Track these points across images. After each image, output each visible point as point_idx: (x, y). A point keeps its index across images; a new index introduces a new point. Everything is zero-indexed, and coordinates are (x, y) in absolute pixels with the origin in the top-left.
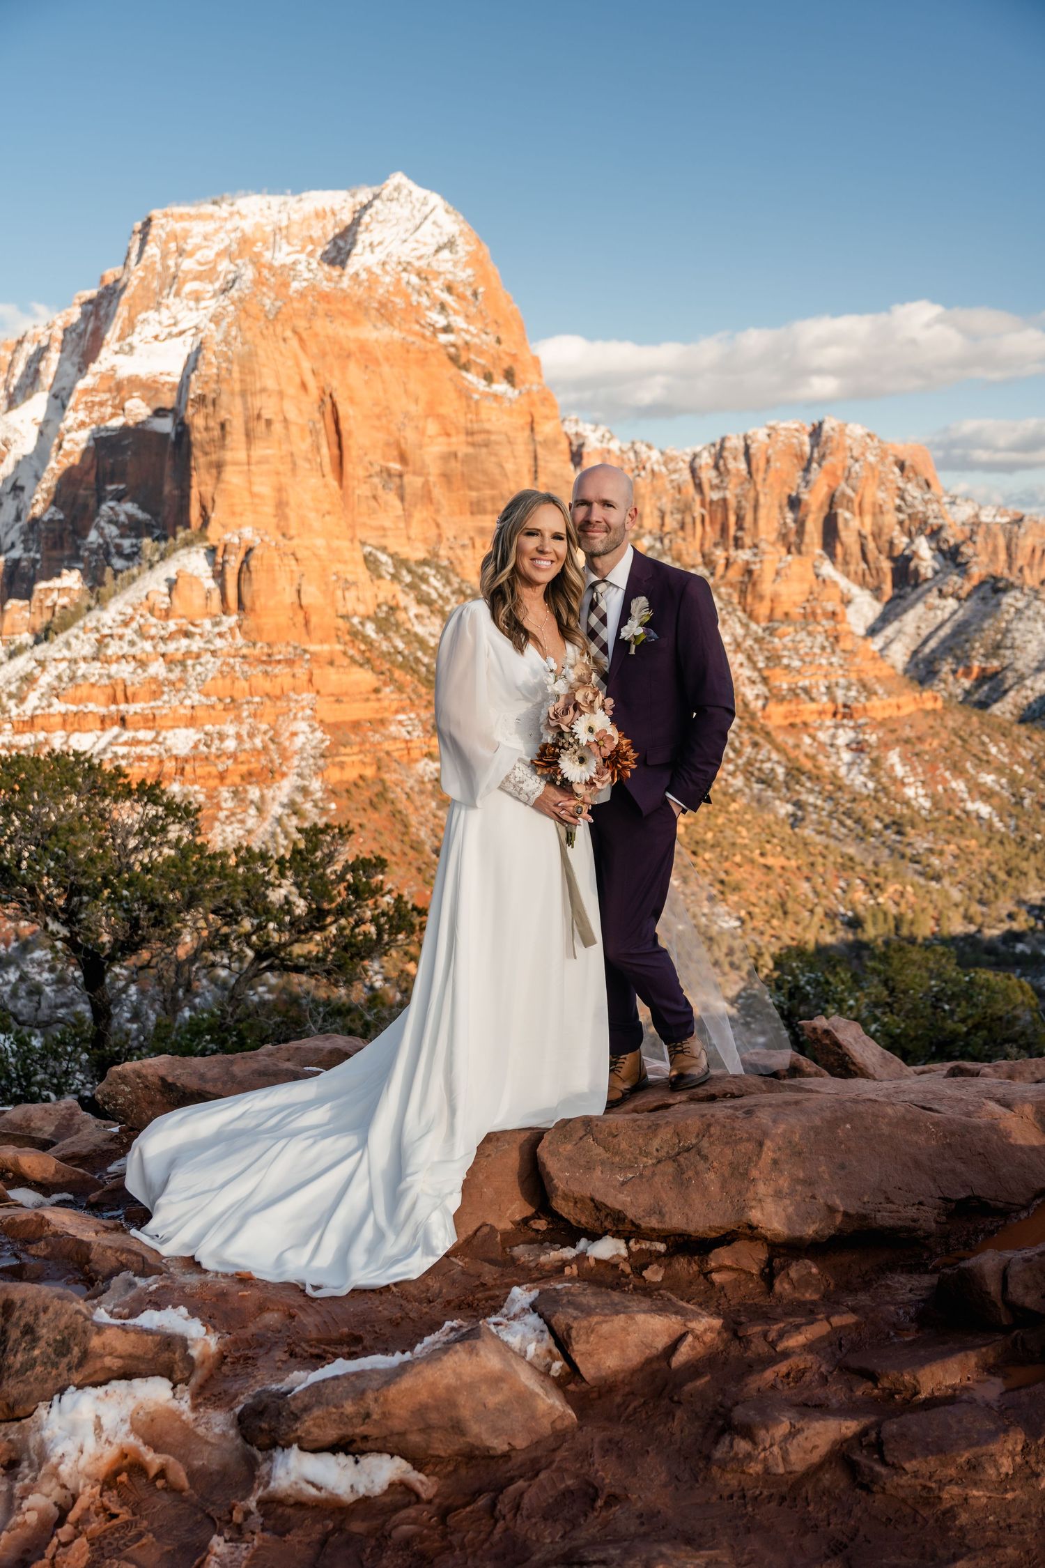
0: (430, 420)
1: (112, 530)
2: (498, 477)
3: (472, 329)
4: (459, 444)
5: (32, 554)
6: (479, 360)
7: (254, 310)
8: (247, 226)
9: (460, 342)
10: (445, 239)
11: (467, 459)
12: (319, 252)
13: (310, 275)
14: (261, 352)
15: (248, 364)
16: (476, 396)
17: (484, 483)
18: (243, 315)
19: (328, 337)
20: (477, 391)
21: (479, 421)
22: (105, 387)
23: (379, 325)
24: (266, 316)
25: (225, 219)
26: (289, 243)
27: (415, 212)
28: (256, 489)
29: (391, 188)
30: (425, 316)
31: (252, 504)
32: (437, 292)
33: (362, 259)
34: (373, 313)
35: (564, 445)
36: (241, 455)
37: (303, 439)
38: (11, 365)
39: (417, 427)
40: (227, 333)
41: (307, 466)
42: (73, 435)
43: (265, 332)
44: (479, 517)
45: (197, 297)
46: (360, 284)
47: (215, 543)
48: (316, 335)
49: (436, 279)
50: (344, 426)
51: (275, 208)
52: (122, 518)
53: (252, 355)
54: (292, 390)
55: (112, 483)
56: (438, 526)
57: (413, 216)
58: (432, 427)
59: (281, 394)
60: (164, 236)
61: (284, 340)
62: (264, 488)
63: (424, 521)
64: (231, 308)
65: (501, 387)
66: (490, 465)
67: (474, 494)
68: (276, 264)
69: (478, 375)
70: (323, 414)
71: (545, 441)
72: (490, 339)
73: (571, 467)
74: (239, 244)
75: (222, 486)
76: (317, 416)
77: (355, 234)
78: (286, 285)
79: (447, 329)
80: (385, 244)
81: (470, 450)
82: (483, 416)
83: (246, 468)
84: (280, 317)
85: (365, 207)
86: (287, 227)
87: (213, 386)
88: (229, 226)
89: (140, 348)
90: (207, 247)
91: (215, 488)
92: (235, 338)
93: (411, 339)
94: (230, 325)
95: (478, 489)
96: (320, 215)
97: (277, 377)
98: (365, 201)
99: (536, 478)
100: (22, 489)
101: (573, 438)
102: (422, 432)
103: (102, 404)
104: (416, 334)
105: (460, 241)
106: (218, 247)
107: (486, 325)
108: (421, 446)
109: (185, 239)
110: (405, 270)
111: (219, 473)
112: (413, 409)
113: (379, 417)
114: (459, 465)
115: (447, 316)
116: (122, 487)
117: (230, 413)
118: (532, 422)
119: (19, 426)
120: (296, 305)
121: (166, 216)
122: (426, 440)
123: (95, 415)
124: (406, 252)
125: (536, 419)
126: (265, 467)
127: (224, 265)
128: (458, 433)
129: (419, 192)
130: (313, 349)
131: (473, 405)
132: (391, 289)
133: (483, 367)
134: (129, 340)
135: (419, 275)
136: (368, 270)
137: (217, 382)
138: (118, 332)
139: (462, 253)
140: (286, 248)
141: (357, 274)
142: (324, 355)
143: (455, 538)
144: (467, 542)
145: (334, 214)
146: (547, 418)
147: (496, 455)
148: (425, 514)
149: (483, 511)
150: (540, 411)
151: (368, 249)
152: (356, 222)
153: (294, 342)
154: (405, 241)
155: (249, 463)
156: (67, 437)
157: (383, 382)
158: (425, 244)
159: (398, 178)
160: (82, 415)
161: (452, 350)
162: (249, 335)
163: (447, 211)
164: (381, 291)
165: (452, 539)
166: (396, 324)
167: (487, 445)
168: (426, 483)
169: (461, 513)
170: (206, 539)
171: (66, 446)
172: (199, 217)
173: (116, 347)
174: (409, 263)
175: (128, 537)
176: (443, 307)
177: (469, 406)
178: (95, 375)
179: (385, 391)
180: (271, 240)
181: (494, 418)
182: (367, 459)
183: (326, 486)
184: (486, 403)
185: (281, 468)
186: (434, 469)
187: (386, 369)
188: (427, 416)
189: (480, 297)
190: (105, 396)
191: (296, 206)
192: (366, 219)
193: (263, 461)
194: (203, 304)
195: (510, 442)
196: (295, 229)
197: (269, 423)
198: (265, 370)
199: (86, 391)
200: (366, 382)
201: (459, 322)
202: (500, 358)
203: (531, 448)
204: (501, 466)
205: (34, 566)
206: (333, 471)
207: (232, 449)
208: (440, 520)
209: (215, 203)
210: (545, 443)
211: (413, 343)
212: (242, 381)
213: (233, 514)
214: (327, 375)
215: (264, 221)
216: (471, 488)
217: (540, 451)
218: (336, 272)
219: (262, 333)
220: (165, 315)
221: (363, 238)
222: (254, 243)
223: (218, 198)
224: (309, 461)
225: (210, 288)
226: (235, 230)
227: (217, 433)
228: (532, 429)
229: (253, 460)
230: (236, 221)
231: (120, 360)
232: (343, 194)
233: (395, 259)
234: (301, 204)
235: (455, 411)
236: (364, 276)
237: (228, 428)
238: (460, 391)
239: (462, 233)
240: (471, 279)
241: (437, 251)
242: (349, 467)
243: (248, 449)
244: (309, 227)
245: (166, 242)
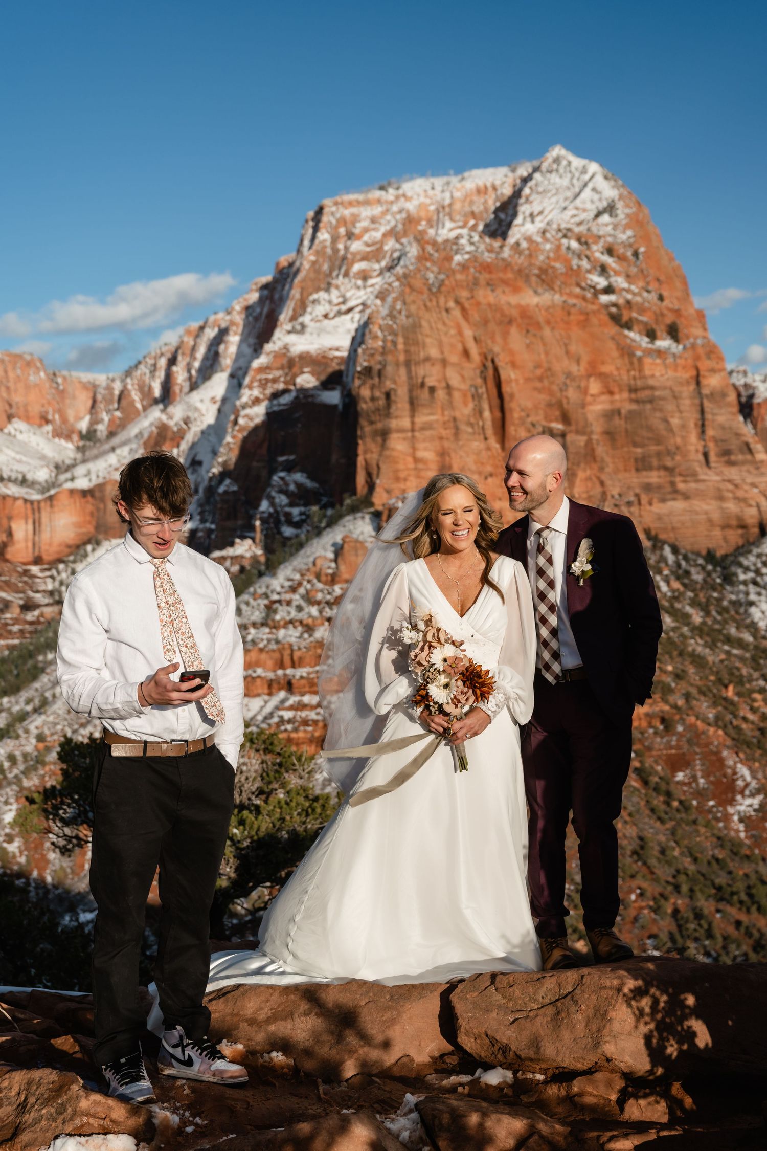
0: (592, 379)
1: (282, 500)
2: (664, 433)
3: (633, 288)
4: (622, 401)
5: (208, 525)
6: (641, 318)
7: (418, 283)
8: (411, 206)
9: (621, 301)
10: (605, 204)
11: (631, 416)
12: (481, 227)
13: (472, 248)
14: (424, 323)
15: (412, 333)
16: (639, 353)
17: (649, 439)
18: (407, 290)
19: (489, 305)
20: (639, 347)
21: (645, 377)
22: (278, 365)
23: (540, 290)
24: (430, 290)
25: (392, 203)
26: (452, 219)
27: (575, 181)
28: (420, 454)
29: (550, 160)
30: (586, 279)
31: (416, 469)
32: (598, 255)
33: (523, 229)
34: (534, 279)
35: (732, 397)
36: (406, 423)
37: (466, 404)
38: (194, 349)
39: (579, 387)
40: (392, 308)
41: (470, 430)
42: (248, 411)
43: (429, 304)
44: (644, 473)
45: (365, 276)
46: (520, 253)
47: (380, 508)
48: (478, 304)
49: (596, 243)
50: (506, 389)
51: (439, 188)
52: (292, 487)
53: (416, 327)
54: (454, 358)
55: (283, 455)
56: (602, 483)
57: (573, 185)
58: (595, 387)
59: (444, 362)
60: (334, 222)
61: (447, 310)
62: (427, 453)
63: (588, 479)
64: (396, 284)
65: (664, 343)
66: (655, 420)
67: (639, 450)
68: (440, 240)
69: (640, 333)
70: (485, 379)
71: (712, 394)
72: (653, 297)
73: (741, 419)
74: (404, 224)
75: (387, 453)
76: (479, 381)
77: (516, 206)
78: (449, 259)
79: (609, 290)
80: (546, 212)
81: (634, 407)
82: (647, 372)
83: (409, 434)
84: (443, 289)
85: (525, 180)
86: (450, 205)
87: (379, 358)
88: (395, 208)
89: (311, 326)
90: (374, 229)
91: (380, 455)
92: (400, 312)
93: (572, 301)
94: (395, 300)
95: (642, 446)
96: (481, 191)
97: (440, 345)
98: (525, 174)
99: (703, 432)
100: (200, 463)
101: (742, 389)
102: (585, 391)
103: (275, 381)
104: (577, 296)
105: (620, 205)
106: (383, 229)
107: (648, 283)
108: (583, 405)
109: (354, 224)
110: (565, 236)
111: (384, 440)
112: (574, 369)
113: (540, 379)
114: (622, 422)
115: (607, 278)
116: (292, 457)
117: (395, 382)
118: (698, 376)
119: (199, 405)
120: (459, 277)
121: (336, 204)
122: (589, 399)
123: (269, 391)
124: (566, 219)
125: (702, 373)
126: (428, 433)
127: (390, 245)
128: (621, 390)
129: (577, 162)
130: (475, 316)
131: (635, 361)
132: (552, 255)
133: (646, 324)
134: (301, 319)
135: (579, 240)
136: (529, 239)
137: (383, 354)
138: (290, 313)
139: (621, 216)
140: (449, 224)
141: (518, 244)
142: (486, 322)
143: (620, 495)
144: (632, 498)
145: (495, 188)
146: (713, 371)
147: (661, 410)
148: (588, 472)
149: (650, 468)
150: (704, 365)
151: (529, 219)
152: (517, 194)
153: (457, 313)
154: (565, 208)
155: (413, 430)
156: (243, 413)
157: (544, 344)
158: (585, 210)
159: (558, 151)
160: (256, 392)
161: (614, 310)
162: (413, 308)
163: (606, 178)
164: (541, 258)
165: (617, 497)
166: (557, 288)
167: (651, 401)
168: (589, 442)
169: (626, 470)
170: (372, 504)
171: (241, 421)
172: (367, 203)
173: (288, 327)
174: (569, 230)
175: (297, 505)
176: (603, 270)
177: (632, 363)
178: (268, 354)
179: (547, 354)
180: (435, 218)
181: (657, 374)
182: (529, 420)
183: (488, 449)
184: (648, 361)
185: (444, 433)
186: (597, 428)
187: (547, 332)
188: (589, 376)
189: (641, 257)
190: (277, 373)
191: (459, 185)
192: (526, 191)
193: (427, 427)
194: (371, 282)
195: (675, 397)
196: (457, 206)
197: (432, 390)
198: (428, 340)
199: (261, 370)
200: (528, 346)
201: (620, 282)
202: (662, 315)
203: (697, 401)
204: (666, 421)
205: (209, 537)
206: (495, 434)
207: (397, 417)
208: (604, 477)
209: (382, 188)
210: (712, 396)
211: (574, 305)
212: (407, 352)
213: (397, 479)
214: (489, 342)
215: (428, 201)
216: (635, 445)
217: (706, 403)
218: (497, 244)
219: (425, 306)
220: (335, 295)
221: (524, 209)
222: (418, 222)
223: (385, 183)
224: (471, 425)
225: (377, 266)
226: (400, 212)
227: (382, 402)
228: (698, 383)
229: (417, 427)
230: (402, 203)
231: (292, 338)
232: (504, 170)
233: (555, 226)
234: (464, 183)
235: (618, 369)
236: (524, 244)
237: (393, 397)
238: (622, 349)
239: (621, 197)
240: (632, 240)
241: (599, 214)
242: (511, 430)
243: (412, 416)
244: (472, 203)
245: (336, 228)
